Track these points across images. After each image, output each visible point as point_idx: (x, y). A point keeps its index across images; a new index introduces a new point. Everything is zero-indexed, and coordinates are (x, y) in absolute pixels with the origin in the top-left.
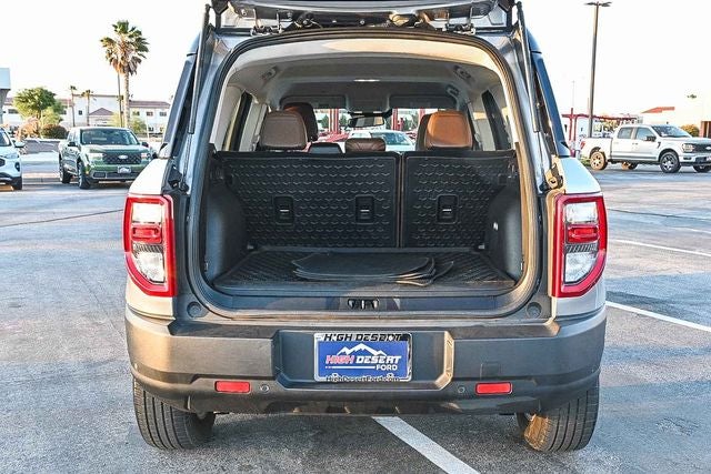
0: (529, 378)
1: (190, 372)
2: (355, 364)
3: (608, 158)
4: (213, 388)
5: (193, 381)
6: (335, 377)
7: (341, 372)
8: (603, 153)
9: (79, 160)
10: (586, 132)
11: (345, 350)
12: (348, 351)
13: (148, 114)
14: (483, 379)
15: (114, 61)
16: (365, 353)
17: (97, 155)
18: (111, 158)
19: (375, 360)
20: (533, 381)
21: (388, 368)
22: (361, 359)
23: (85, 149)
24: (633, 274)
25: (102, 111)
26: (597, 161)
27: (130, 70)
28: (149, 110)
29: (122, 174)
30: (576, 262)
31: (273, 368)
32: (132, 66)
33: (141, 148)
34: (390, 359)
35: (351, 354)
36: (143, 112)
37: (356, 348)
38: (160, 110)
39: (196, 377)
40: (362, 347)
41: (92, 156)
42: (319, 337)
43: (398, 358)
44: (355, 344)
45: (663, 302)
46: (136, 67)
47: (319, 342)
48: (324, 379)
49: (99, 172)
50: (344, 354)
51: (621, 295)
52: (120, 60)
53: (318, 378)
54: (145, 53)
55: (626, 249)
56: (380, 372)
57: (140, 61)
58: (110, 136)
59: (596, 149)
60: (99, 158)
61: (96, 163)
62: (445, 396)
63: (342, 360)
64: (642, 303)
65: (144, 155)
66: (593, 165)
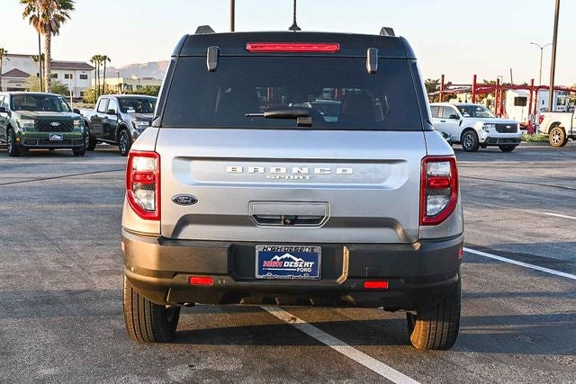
0: (399, 278)
1: (172, 269)
2: (283, 267)
3: (567, 134)
4: (187, 281)
5: (174, 276)
6: (269, 275)
7: (274, 272)
8: (563, 129)
9: (10, 126)
10: (547, 105)
11: (276, 257)
12: (278, 258)
13: (67, 76)
14: (368, 277)
15: (35, 20)
16: (290, 260)
17: (28, 122)
18: (43, 124)
19: (296, 264)
20: (402, 280)
21: (305, 270)
22: (287, 264)
23: (15, 116)
24: (547, 240)
25: (16, 73)
26: (557, 137)
27: (52, 30)
28: (67, 72)
29: (54, 142)
30: (435, 203)
31: (229, 267)
32: (53, 25)
33: (73, 115)
34: (307, 264)
35: (280, 260)
36: (61, 74)
37: (284, 257)
38: (81, 73)
39: (176, 273)
40: (288, 255)
41: (23, 123)
42: (259, 249)
43: (312, 263)
44: (284, 254)
45: (562, 262)
46: (58, 26)
47: (260, 252)
48: (262, 277)
49: (30, 139)
50: (276, 260)
51: (528, 256)
52: (41, 18)
53: (257, 276)
54: (69, 12)
55: (551, 221)
56: (300, 273)
57: (63, 19)
58: (40, 102)
59: (556, 124)
60: (30, 125)
61: (28, 129)
62: (343, 290)
63: (275, 264)
64: (543, 262)
65: (76, 122)
66: (552, 141)
